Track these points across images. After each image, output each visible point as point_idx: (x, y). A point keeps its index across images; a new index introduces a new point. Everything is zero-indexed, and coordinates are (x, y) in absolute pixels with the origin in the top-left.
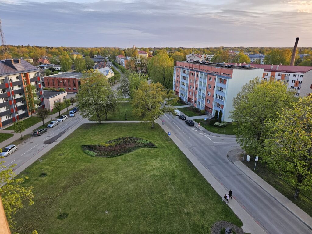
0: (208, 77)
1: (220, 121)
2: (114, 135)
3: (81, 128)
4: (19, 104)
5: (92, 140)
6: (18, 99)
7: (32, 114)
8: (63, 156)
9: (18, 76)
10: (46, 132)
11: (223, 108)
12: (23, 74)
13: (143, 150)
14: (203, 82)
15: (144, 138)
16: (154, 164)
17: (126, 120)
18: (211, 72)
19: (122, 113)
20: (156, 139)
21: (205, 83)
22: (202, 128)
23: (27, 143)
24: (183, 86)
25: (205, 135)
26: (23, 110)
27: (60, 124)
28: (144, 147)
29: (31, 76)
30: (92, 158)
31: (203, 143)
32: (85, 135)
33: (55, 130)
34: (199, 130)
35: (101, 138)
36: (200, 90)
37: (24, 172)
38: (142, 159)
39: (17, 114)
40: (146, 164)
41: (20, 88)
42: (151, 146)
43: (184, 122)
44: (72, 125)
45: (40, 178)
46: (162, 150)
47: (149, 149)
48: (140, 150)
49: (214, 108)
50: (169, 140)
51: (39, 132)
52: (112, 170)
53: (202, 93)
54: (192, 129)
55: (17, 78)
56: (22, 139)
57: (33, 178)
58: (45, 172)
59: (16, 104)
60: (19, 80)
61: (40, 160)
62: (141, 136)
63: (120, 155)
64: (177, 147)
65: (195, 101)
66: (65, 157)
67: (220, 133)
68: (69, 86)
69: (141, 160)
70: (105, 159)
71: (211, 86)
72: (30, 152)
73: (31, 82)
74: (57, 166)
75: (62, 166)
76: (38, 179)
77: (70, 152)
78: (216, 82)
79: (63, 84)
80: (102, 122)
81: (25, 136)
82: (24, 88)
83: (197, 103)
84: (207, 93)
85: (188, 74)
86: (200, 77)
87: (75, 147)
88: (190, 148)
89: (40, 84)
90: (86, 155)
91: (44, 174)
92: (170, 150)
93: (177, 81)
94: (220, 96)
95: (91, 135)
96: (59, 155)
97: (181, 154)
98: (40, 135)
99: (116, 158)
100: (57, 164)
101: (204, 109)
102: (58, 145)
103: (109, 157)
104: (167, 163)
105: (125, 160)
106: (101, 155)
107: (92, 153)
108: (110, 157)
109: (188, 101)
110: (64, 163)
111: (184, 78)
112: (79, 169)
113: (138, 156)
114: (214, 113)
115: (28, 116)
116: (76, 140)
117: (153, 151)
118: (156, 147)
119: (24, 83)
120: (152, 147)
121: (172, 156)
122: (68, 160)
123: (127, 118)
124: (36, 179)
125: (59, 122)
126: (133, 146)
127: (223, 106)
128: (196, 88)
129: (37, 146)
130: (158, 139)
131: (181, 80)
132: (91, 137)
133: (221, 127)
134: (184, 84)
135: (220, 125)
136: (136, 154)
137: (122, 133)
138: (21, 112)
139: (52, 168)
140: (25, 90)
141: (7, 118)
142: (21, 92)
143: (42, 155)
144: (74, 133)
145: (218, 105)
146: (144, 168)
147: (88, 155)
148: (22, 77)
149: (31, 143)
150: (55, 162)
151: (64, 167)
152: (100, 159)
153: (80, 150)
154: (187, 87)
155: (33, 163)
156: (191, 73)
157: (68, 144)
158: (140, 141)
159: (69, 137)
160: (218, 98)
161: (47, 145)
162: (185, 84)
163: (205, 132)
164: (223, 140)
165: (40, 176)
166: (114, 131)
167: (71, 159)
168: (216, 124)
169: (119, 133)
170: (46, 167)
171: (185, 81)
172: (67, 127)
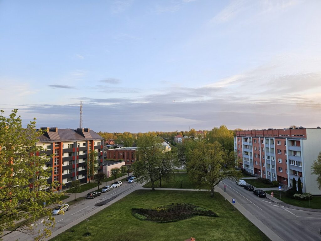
0: (276, 142)
1: (300, 192)
2: (168, 201)
3: (133, 194)
4: (81, 169)
5: (143, 204)
6: (81, 163)
7: (91, 180)
8: (111, 218)
9: (85, 142)
10: (99, 195)
11: (301, 176)
12: (89, 141)
13: (201, 218)
14: (271, 148)
15: (202, 206)
16: (215, 234)
17: (181, 188)
18: (279, 136)
19: (177, 182)
20: (216, 207)
21: (273, 149)
22: (276, 200)
23: (80, 204)
24: (246, 156)
25: (283, 207)
26: (83, 175)
27: (114, 189)
28: (202, 215)
29: (96, 143)
30: (141, 221)
31: (281, 215)
32: (136, 200)
33: (107, 195)
34: (273, 202)
35: (153, 204)
36: (268, 157)
37: (69, 230)
38: (200, 227)
39: (77, 179)
40: (206, 234)
41: (84, 154)
42: (211, 214)
43: (252, 193)
44: (125, 191)
45: (84, 238)
46: (225, 220)
47: (208, 217)
48: (197, 218)
49: (290, 177)
50: (233, 210)
51: (92, 194)
52: (163, 236)
53: (270, 161)
54: (263, 200)
55: (84, 144)
56: (76, 201)
57: (77, 237)
58: (90, 232)
59: (78, 168)
60: (85, 146)
61: (88, 220)
62: (199, 204)
63: (173, 221)
64: (245, 218)
65: (264, 172)
66: (113, 219)
67: (304, 207)
68: (128, 158)
69: (199, 229)
70: (155, 224)
71: (281, 151)
72: (80, 212)
73: (95, 149)
74: (103, 227)
75: (108, 227)
76: (81, 238)
77: (119, 215)
78: (287, 145)
79: (122, 156)
80: (155, 189)
81: (79, 198)
82: (88, 154)
83: (266, 174)
84: (277, 160)
85: (251, 142)
86: (266, 143)
87: (124, 210)
88: (263, 221)
89: (102, 152)
90: (134, 218)
91: (88, 234)
92: (235, 220)
93: (239, 151)
94: (294, 161)
95: (143, 200)
96: (107, 216)
97: (252, 225)
98: (93, 198)
99: (168, 223)
100: (104, 225)
101: (276, 180)
102: (108, 208)
103: (160, 222)
104: (233, 234)
105: (178, 227)
106: (151, 220)
107: (142, 217)
108: (162, 222)
109: (255, 173)
110: (111, 224)
111: (246, 146)
112: (125, 232)
113: (194, 224)
114: (290, 184)
115: (86, 182)
116: (127, 204)
117: (213, 220)
118: (217, 216)
119: (88, 150)
120: (212, 216)
121: (239, 227)
122: (116, 222)
123: (182, 187)
124: (79, 237)
125: (114, 188)
126: (189, 213)
127: (302, 173)
128: (263, 156)
129: (88, 208)
130: (219, 208)
131: (244, 149)
132: (143, 202)
133: (303, 199)
134: (247, 154)
135: (302, 197)
136: (192, 221)
137: (176, 200)
138: (81, 177)
139: (98, 228)
140: (88, 156)
141: (67, 181)
142: (84, 157)
143: (91, 216)
144: (125, 198)
145: (295, 172)
146: (202, 237)
147: (137, 218)
148: (88, 144)
149: (83, 204)
150: (102, 223)
151: (110, 228)
152: (150, 223)
153: (129, 213)
154: (251, 156)
155: (80, 223)
156: (254, 140)
157: (118, 207)
158: (198, 209)
159: (120, 201)
160: (292, 164)
161: (97, 207)
162: (249, 154)
163: (283, 205)
164: (309, 214)
165: (84, 235)
166: (168, 198)
167: (119, 221)
168: (295, 196)
169: (173, 200)
170: (92, 227)
171: (248, 150)
172: (120, 193)
